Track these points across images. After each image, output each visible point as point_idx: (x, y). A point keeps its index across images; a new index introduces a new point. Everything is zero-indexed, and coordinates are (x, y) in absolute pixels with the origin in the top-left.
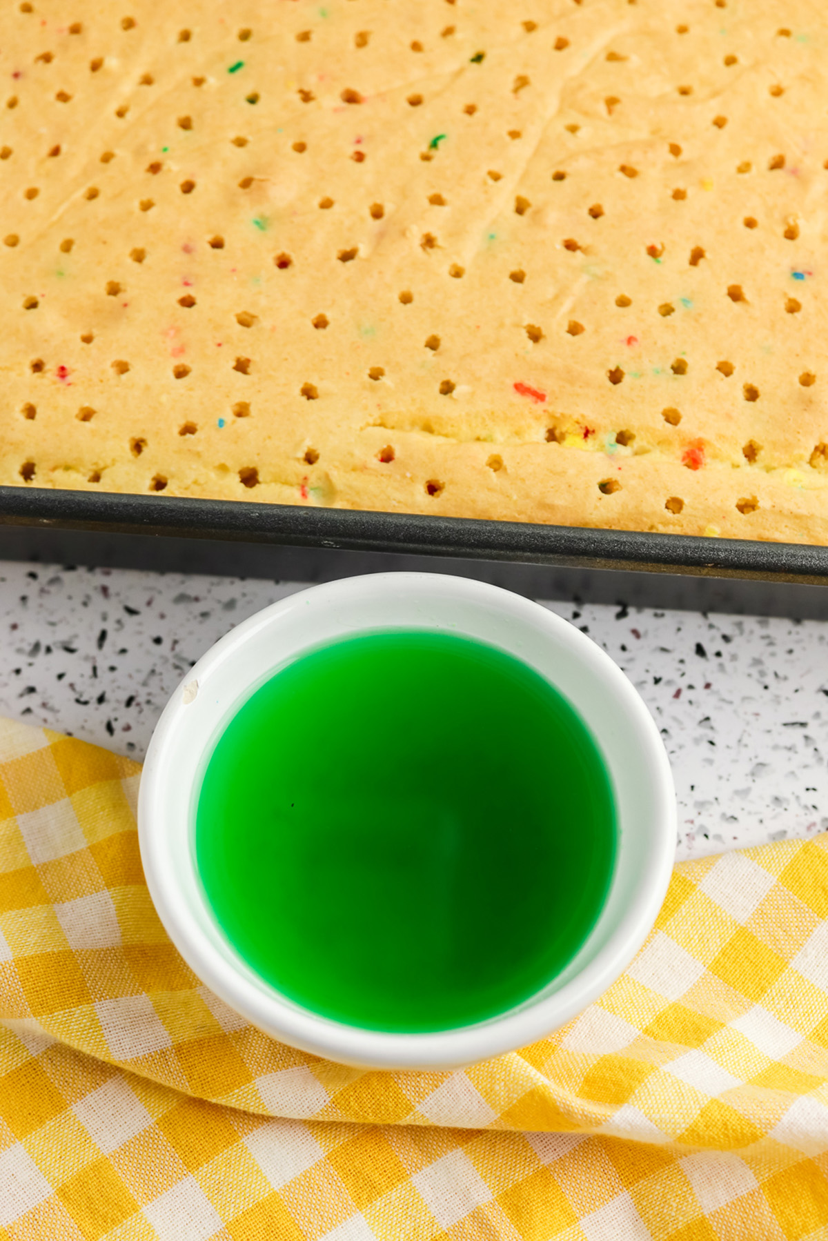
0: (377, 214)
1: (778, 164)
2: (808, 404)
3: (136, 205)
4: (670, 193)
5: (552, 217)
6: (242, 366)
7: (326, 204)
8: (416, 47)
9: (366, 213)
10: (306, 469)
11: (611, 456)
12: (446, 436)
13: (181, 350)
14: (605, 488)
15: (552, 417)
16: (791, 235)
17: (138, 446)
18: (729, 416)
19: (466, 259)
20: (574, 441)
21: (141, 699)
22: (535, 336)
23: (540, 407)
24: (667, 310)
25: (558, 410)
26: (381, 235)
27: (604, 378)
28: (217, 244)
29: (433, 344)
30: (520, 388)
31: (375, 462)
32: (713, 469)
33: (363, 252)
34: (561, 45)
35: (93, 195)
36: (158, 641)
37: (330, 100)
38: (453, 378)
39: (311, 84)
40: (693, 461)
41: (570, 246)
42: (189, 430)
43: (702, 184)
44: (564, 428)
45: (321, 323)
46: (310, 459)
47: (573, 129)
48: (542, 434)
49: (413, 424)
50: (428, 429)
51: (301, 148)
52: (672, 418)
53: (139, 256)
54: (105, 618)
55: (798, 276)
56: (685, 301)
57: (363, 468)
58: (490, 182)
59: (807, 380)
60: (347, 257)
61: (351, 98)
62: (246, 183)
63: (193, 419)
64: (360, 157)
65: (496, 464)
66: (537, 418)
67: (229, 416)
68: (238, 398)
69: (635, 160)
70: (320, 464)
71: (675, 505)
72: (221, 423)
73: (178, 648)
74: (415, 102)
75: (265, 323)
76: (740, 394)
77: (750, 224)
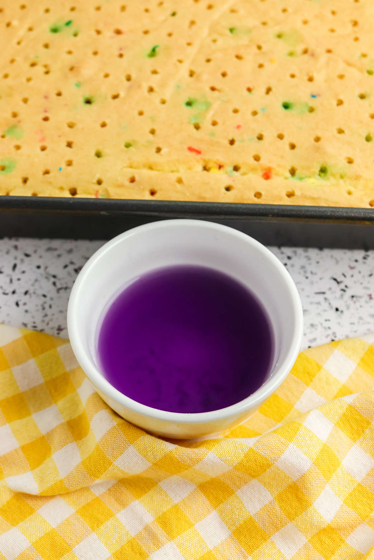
0: (129, 79)
1: (305, 52)
2: (317, 149)
3: (24, 80)
4: (257, 65)
5: (205, 77)
6: (69, 145)
7: (107, 76)
8: (147, 10)
9: (124, 79)
10: (97, 187)
11: (230, 176)
12: (159, 170)
13: (43, 139)
14: (228, 189)
15: (204, 161)
16: (311, 79)
17: (25, 181)
18: (282, 157)
19: (167, 96)
20: (215, 171)
21: (31, 291)
22: (197, 127)
23: (199, 157)
24: (255, 113)
25: (207, 157)
26: (130, 88)
27: (227, 143)
28: (59, 94)
29: (153, 132)
30: (191, 149)
31: (127, 183)
32: (275, 180)
33: (122, 94)
34: (210, 7)
35: (6, 76)
36: (39, 267)
37: (108, 33)
38: (161, 146)
39: (101, 27)
40: (267, 176)
41: (213, 89)
42: (47, 172)
43: (271, 61)
44: (210, 165)
45: (104, 125)
46: (99, 182)
47: (214, 41)
48: (199, 168)
49: (144, 166)
50: (151, 168)
51: (95, 53)
52: (257, 158)
53: (25, 101)
54: (16, 258)
55: (313, 96)
56: (263, 110)
57: (121, 186)
58: (178, 64)
59: (317, 139)
60: (115, 97)
61: (118, 32)
62: (72, 69)
63: (49, 168)
64: (121, 56)
65: (180, 181)
66: (198, 161)
67: (63, 166)
68: (67, 158)
69: (241, 53)
70: (104, 185)
71: (258, 195)
72: (60, 169)
73: (48, 270)
74: (146, 32)
75: (79, 126)
76: (287, 147)
77: (293, 76)
